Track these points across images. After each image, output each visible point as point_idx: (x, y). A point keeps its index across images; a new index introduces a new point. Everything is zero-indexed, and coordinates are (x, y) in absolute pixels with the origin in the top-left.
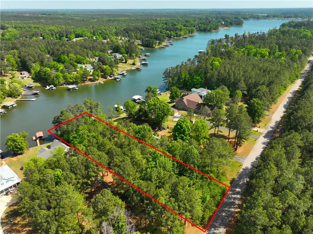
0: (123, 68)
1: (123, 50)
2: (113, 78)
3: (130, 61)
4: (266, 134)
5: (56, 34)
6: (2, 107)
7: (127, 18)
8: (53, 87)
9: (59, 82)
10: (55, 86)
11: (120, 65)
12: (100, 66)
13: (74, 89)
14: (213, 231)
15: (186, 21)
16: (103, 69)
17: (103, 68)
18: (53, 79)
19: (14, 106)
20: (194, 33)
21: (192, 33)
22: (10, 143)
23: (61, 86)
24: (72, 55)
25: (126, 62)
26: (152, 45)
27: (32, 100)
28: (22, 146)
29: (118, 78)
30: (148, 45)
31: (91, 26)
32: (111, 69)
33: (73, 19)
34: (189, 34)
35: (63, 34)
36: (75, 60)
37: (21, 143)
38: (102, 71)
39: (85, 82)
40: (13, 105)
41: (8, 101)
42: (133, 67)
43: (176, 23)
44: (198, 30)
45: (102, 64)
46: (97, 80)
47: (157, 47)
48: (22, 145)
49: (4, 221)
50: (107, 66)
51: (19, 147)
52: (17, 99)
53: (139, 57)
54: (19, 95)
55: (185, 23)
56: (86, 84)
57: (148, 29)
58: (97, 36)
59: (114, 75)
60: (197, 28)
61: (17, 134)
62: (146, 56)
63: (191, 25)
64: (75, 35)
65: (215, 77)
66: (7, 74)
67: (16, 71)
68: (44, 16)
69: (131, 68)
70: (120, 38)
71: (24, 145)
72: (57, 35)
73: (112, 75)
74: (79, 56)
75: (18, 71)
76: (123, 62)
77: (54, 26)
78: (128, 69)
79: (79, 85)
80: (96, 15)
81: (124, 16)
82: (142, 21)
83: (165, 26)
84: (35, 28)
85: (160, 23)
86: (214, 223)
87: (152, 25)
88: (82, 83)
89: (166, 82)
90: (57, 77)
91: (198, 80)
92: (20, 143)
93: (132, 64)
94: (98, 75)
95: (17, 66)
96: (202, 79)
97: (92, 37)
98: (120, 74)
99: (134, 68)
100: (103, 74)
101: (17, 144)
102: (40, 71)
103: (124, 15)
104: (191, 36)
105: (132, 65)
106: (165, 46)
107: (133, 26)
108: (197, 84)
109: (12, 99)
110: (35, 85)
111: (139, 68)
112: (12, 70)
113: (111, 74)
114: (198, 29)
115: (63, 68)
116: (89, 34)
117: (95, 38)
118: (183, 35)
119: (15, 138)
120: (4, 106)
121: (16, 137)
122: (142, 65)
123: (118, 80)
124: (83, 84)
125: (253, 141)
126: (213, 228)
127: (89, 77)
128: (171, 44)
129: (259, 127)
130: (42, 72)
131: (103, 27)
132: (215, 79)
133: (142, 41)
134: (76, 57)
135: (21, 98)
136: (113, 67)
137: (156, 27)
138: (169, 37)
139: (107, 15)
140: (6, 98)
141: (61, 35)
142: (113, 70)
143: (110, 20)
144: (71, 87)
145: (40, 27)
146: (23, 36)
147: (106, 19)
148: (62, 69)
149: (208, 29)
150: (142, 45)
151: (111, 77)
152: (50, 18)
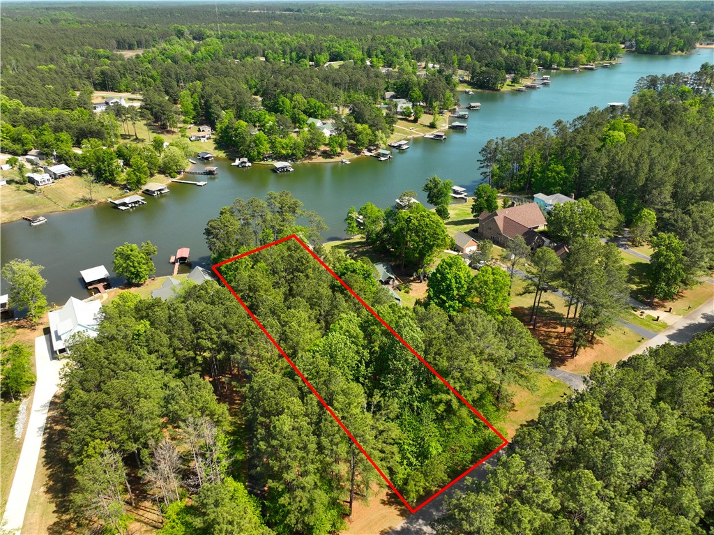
0: (406, 133)
1: (417, 92)
2: (374, 153)
3: (426, 119)
4: (679, 330)
5: (291, 52)
6: (143, 192)
7: (457, 19)
8: (245, 163)
9: (259, 153)
10: (249, 161)
11: (399, 125)
12: (350, 124)
13: (284, 171)
14: (419, 525)
15: (604, 28)
16: (356, 131)
17: (356, 129)
18: (249, 146)
19: (163, 192)
20: (619, 57)
21: (611, 57)
22: (119, 261)
23: (262, 162)
24: (299, 97)
25: (415, 121)
26: (494, 84)
27: (198, 184)
28: (139, 270)
29: (384, 155)
30: (484, 85)
31: (370, 37)
32: (373, 132)
33: (340, 20)
34: (603, 59)
35: (304, 53)
36: (303, 108)
37: (139, 264)
38: (353, 135)
39: (313, 157)
40: (162, 190)
41: (156, 181)
42: (430, 131)
43: (574, 32)
44: (633, 52)
45: (353, 120)
46: (339, 155)
47: (506, 88)
48: (141, 268)
49: (57, 400)
50: (366, 126)
51: (133, 270)
52: (174, 180)
53: (453, 111)
54: (179, 173)
55: (600, 31)
56: (314, 161)
57: (500, 45)
58: (374, 59)
59: (377, 147)
60: (632, 46)
61: (135, 246)
62: (469, 108)
63: (617, 36)
64: (330, 55)
65: (600, 169)
66: (175, 130)
67: (191, 124)
68: (288, 13)
69: (422, 135)
70: (424, 66)
71: (143, 269)
72: (294, 54)
73: (372, 148)
74: (313, 101)
75: (195, 123)
76: (410, 119)
77: (294, 35)
78: (416, 136)
79: (299, 162)
80: (393, 11)
81: (456, 14)
82: (493, 25)
83: (545, 38)
84: (256, 38)
85: (534, 31)
86: (431, 510)
87: (513, 35)
88: (306, 159)
89: (485, 173)
90: (257, 142)
91: (558, 173)
92: (136, 264)
93: (428, 126)
94: (341, 146)
95: (194, 113)
96: (568, 170)
97: (363, 60)
98: (394, 147)
99: (430, 134)
100: (355, 143)
101: (131, 264)
102: (228, 126)
103: (456, 12)
104: (606, 67)
105: (428, 129)
106: (527, 87)
107: (464, 37)
108: (554, 185)
109: (166, 179)
110: (215, 156)
111: (441, 136)
112: (185, 122)
113: (372, 144)
114: (634, 49)
115: (274, 125)
116: (358, 54)
117: (368, 63)
118: (585, 62)
119: (130, 252)
120: (147, 190)
121: (132, 250)
122: (451, 130)
123: (383, 159)
124: (306, 162)
125: (633, 343)
126: (423, 519)
127: (323, 148)
128: (545, 84)
129: (670, 311)
130: (231, 128)
131: (395, 39)
132: (598, 176)
133: (473, 73)
134: (308, 102)
135: (181, 179)
136: (378, 130)
137: (518, 42)
138: (547, 66)
139: (418, 11)
140: (156, 174)
141: (301, 54)
142: (375, 136)
143: (417, 24)
144: (279, 164)
145: (265, 37)
146: (229, 55)
147: (411, 20)
148: (271, 126)
149: (662, 48)
150: (469, 83)
151: (370, 151)
152: (295, 19)
